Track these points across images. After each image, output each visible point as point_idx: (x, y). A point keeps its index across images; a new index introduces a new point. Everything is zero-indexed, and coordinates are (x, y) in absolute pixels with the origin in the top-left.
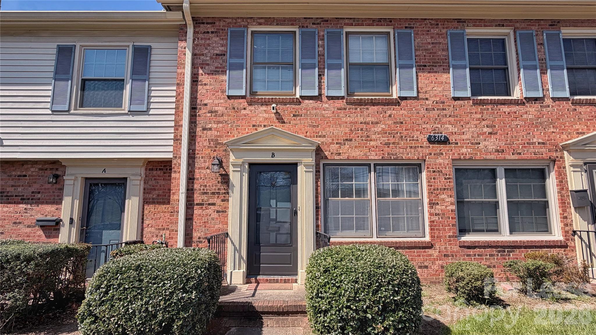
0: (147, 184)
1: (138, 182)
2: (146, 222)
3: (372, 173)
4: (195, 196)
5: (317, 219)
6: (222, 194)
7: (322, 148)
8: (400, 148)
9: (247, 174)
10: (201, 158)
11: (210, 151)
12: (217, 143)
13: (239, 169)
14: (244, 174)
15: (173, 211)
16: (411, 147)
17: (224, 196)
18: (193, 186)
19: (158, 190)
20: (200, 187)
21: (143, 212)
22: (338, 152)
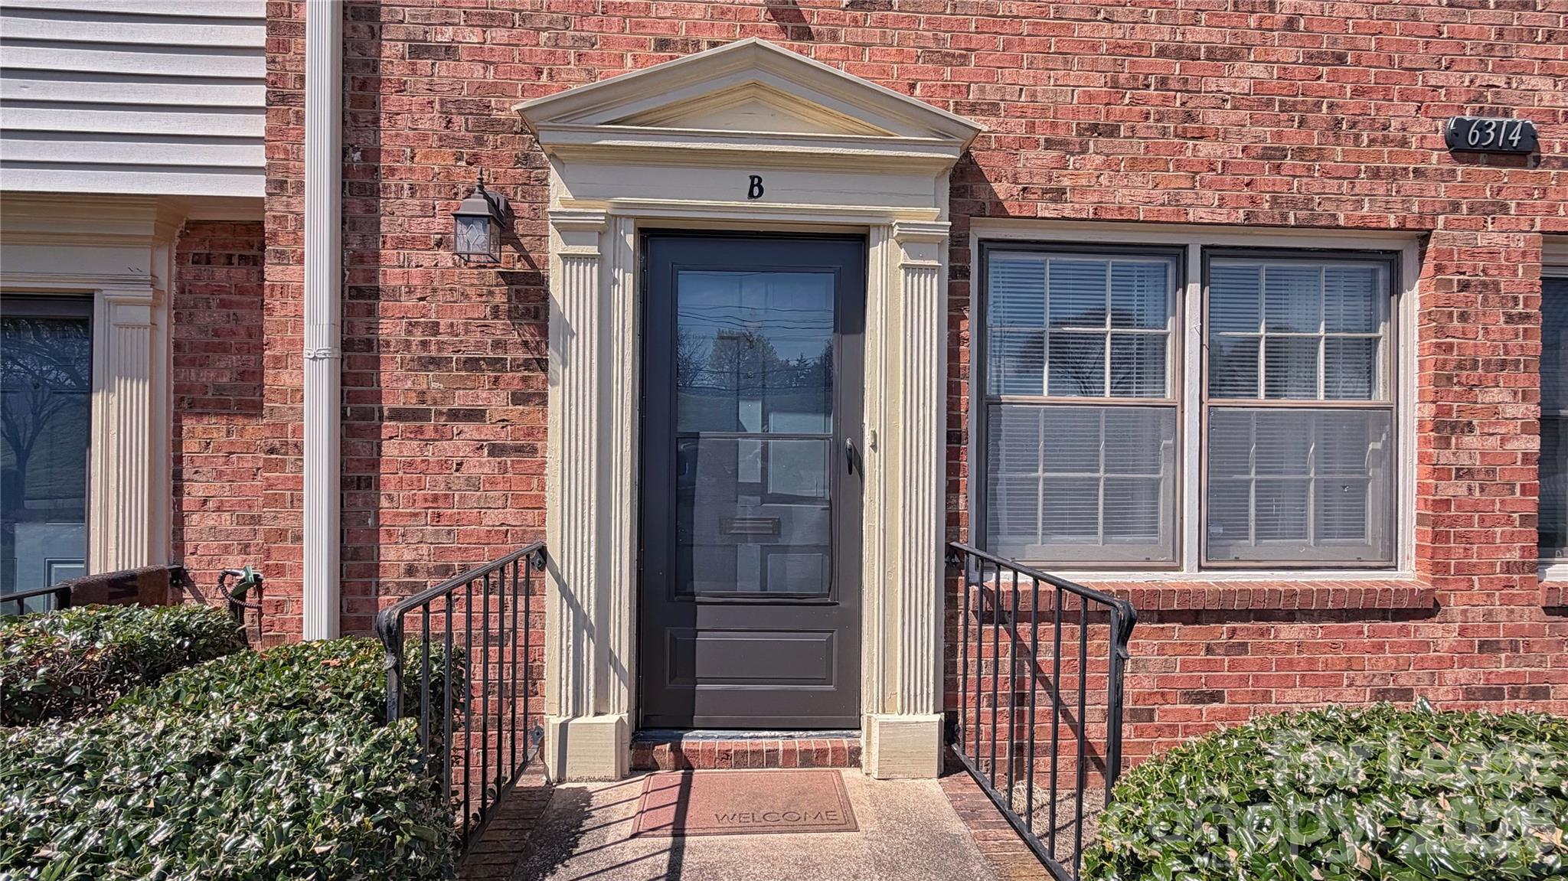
1: (143, 315)
3: (1194, 289)
4: (384, 377)
5: (952, 488)
6: (516, 366)
7: (981, 162)
8: (1326, 174)
9: (630, 277)
10: (406, 192)
11: (451, 161)
12: (486, 124)
13: (593, 250)
14: (618, 274)
15: (277, 443)
16: (1375, 174)
17: (525, 379)
18: (372, 328)
20: (409, 332)
21: (178, 445)
22: (1053, 185)
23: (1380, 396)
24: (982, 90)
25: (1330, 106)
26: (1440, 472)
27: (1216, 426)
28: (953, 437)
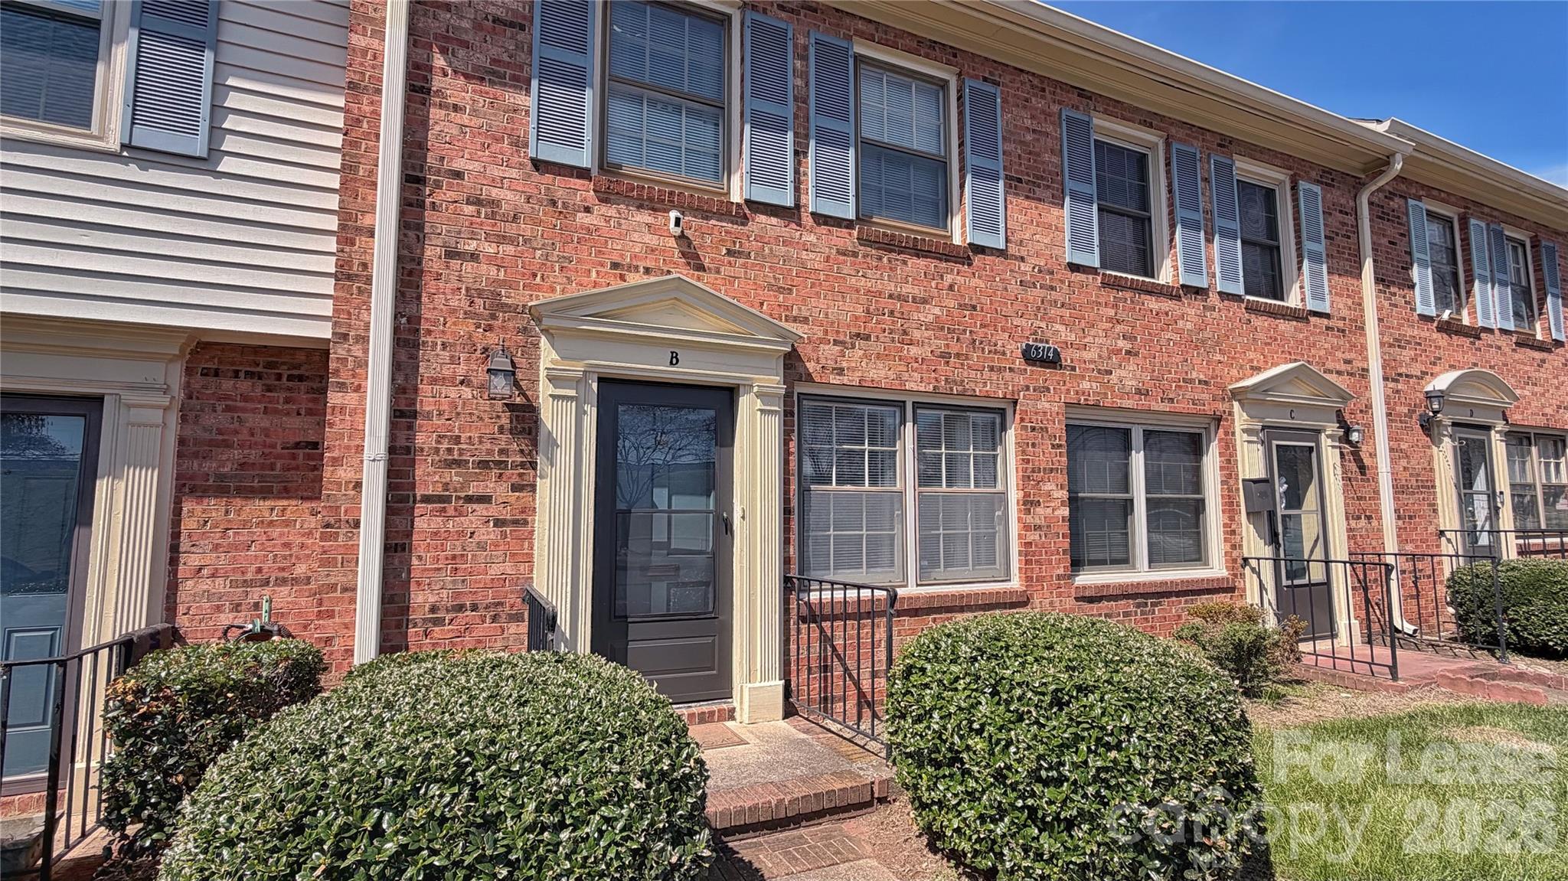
0: (196, 422)
1: (157, 416)
2: (190, 560)
3: (909, 425)
4: (417, 472)
5: (786, 542)
6: (514, 466)
7: (799, 350)
8: (969, 367)
9: (595, 409)
10: (439, 347)
11: (472, 328)
12: (497, 306)
13: (572, 393)
14: (587, 408)
15: (332, 520)
16: (992, 369)
17: (520, 475)
18: (411, 438)
19: (241, 446)
20: (438, 442)
21: (176, 522)
22: (838, 366)
23: (1000, 488)
24: (800, 309)
25: (971, 332)
26: (1027, 528)
27: (922, 501)
28: (787, 511)
